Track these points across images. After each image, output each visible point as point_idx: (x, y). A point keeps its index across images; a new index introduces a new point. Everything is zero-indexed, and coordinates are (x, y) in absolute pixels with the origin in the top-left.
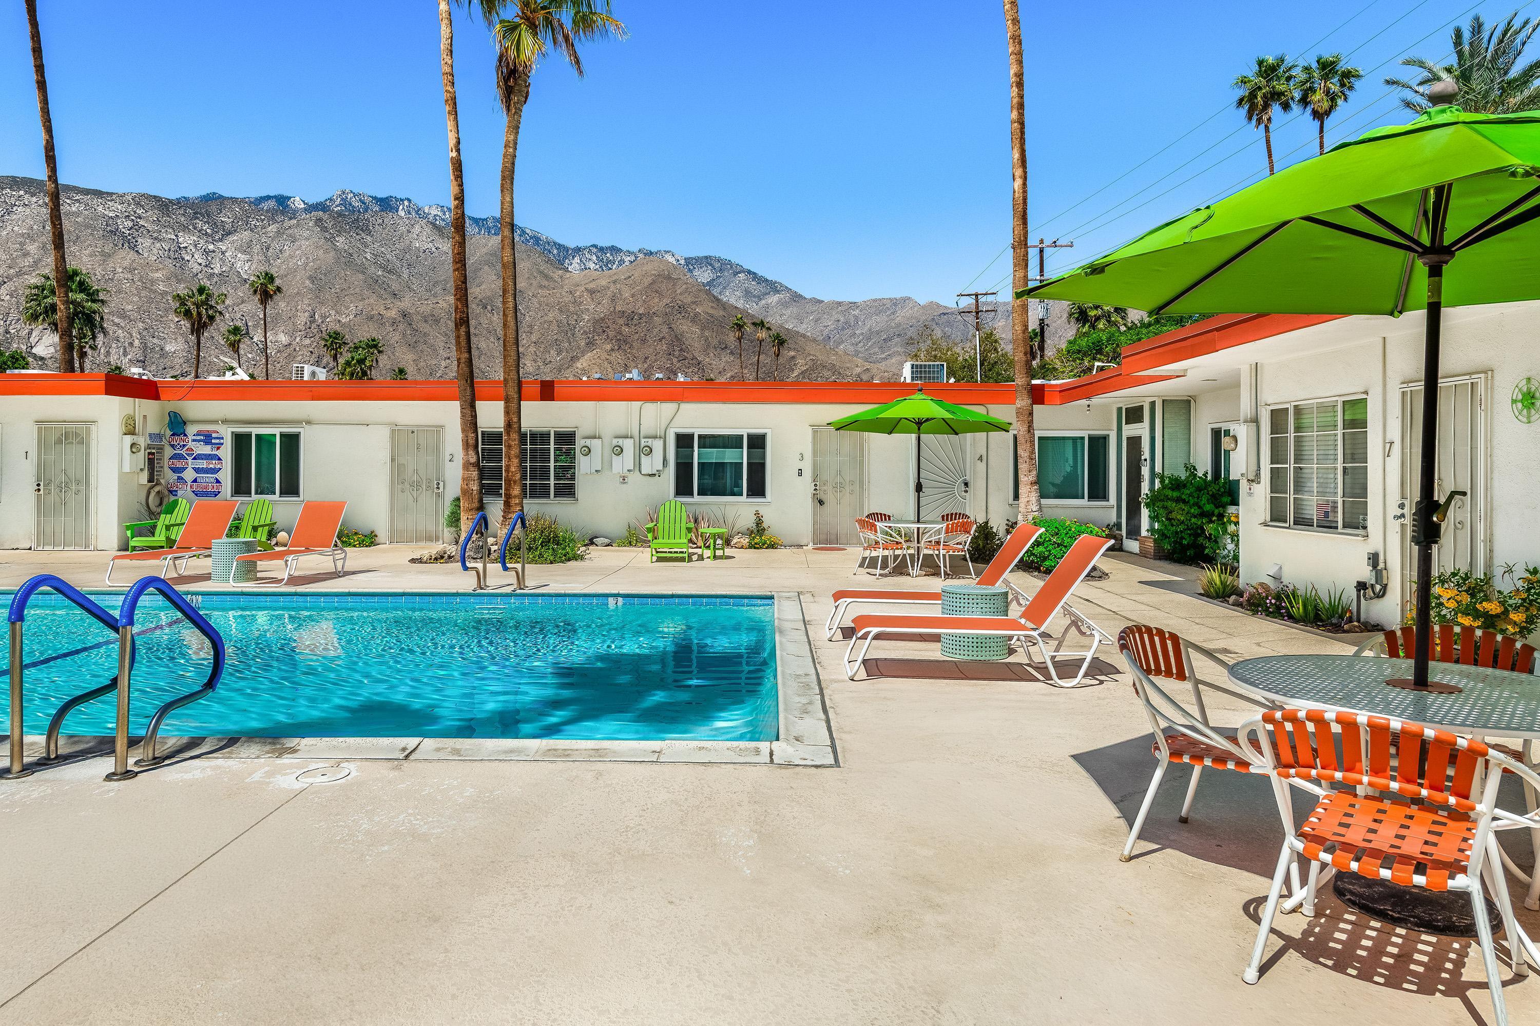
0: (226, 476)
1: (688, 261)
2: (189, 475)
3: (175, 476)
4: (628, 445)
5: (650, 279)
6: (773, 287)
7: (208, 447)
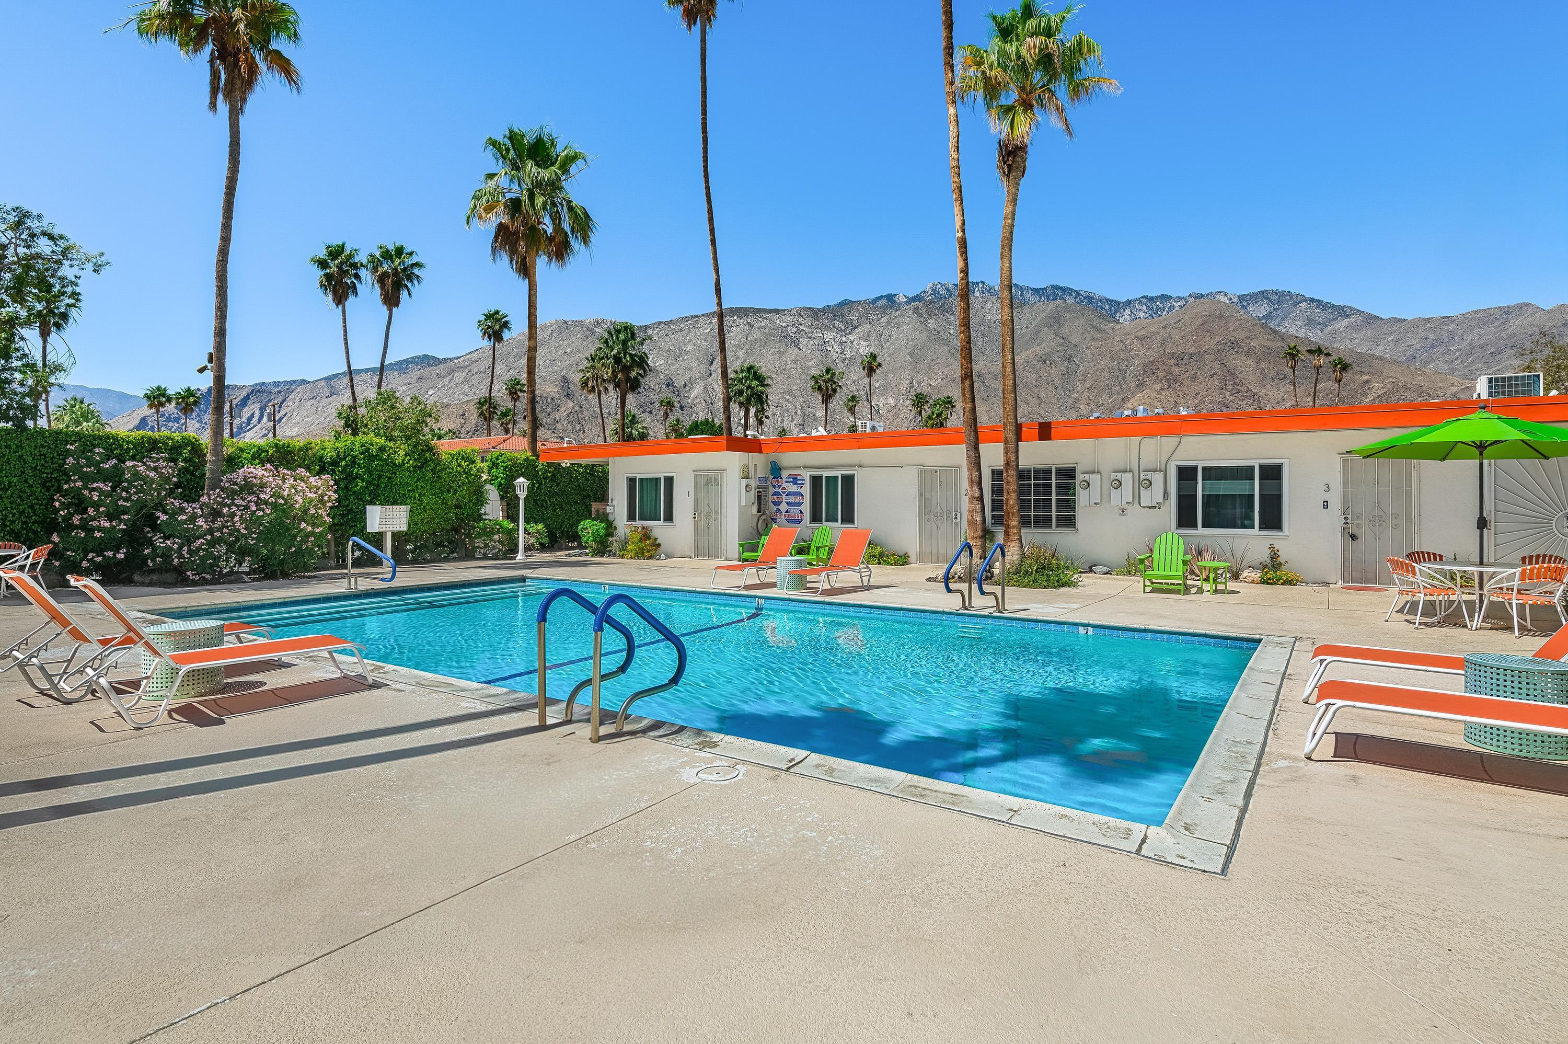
0: (806, 507)
1: (1241, 298)
2: (783, 507)
3: (775, 508)
4: (1127, 479)
5: (1200, 321)
6: (1342, 312)
7: (796, 486)
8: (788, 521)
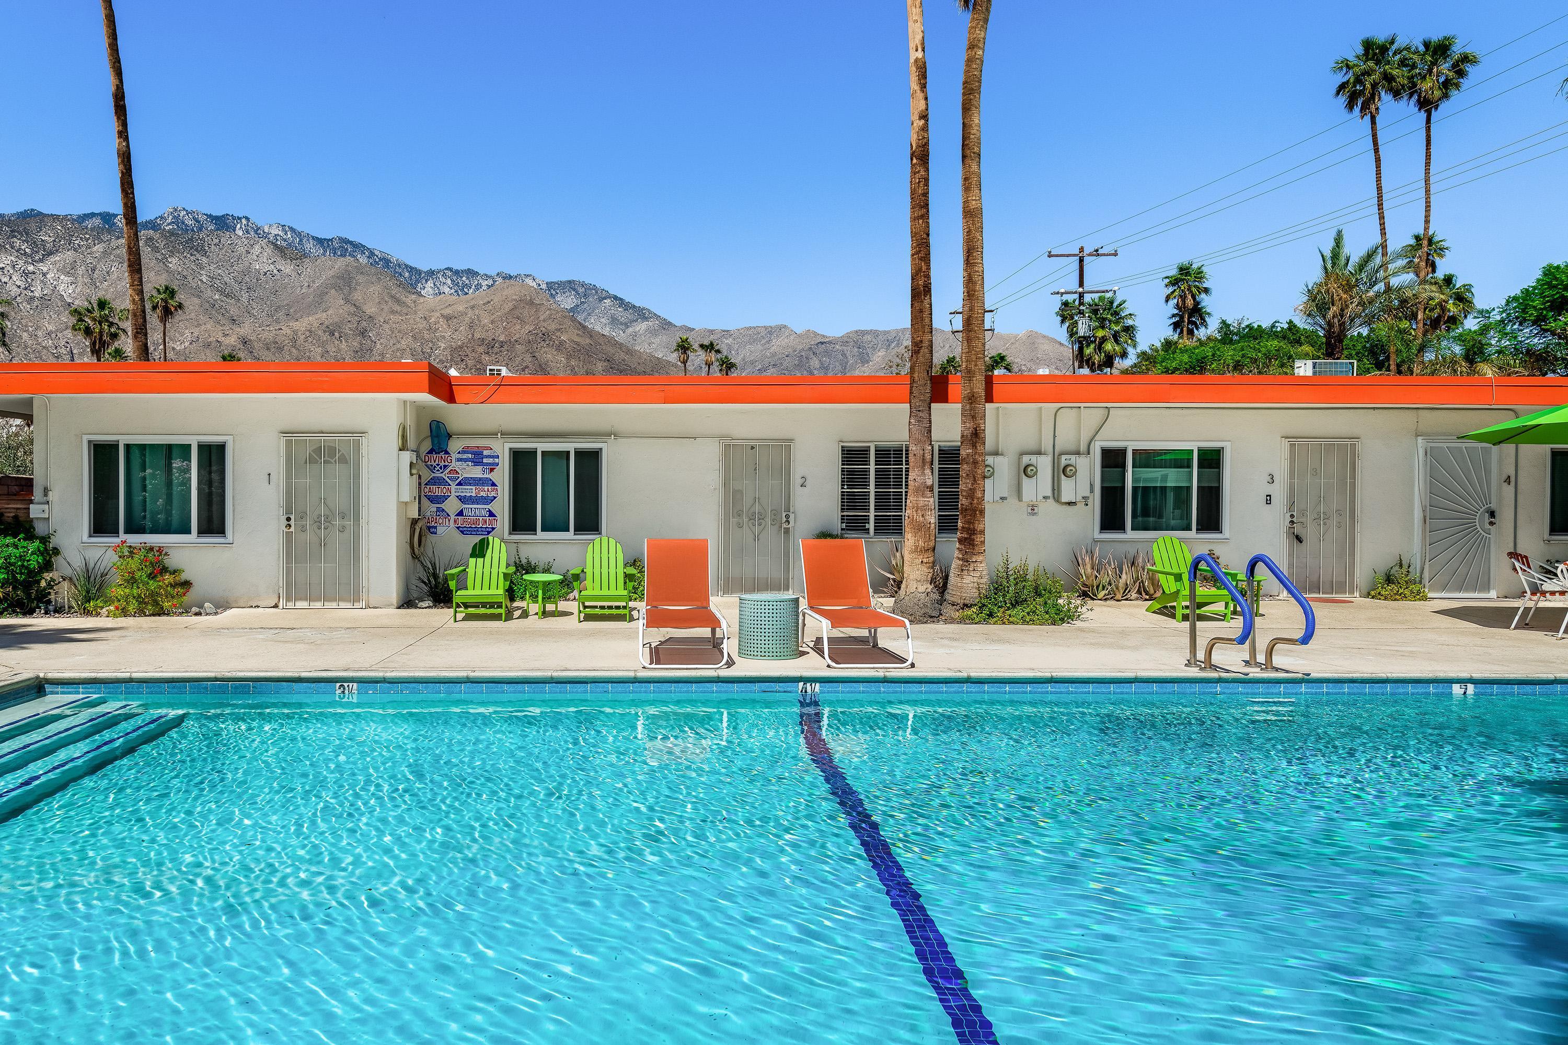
0: (502, 506)
2: (452, 505)
4: (1044, 464)
7: (479, 468)
8: (462, 532)
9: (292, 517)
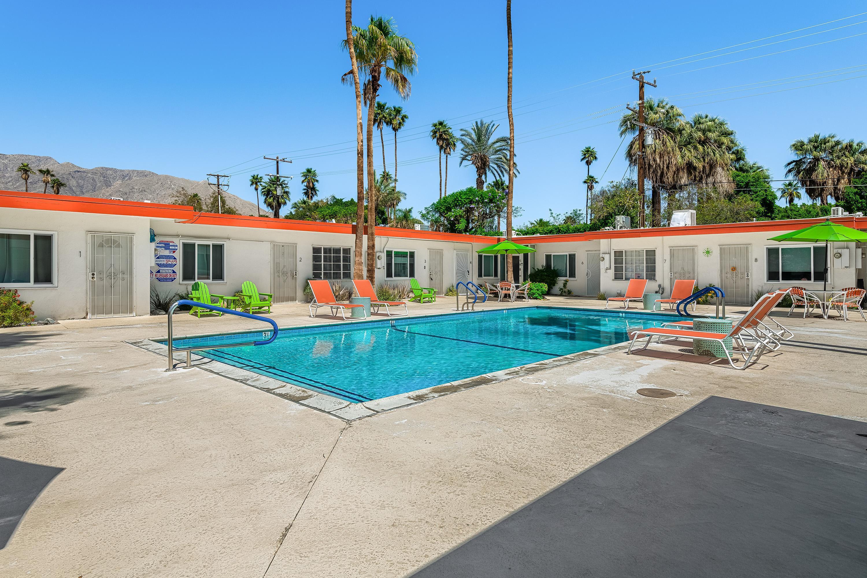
0: (179, 268)
7: (168, 251)
8: (159, 280)
9: (95, 273)
